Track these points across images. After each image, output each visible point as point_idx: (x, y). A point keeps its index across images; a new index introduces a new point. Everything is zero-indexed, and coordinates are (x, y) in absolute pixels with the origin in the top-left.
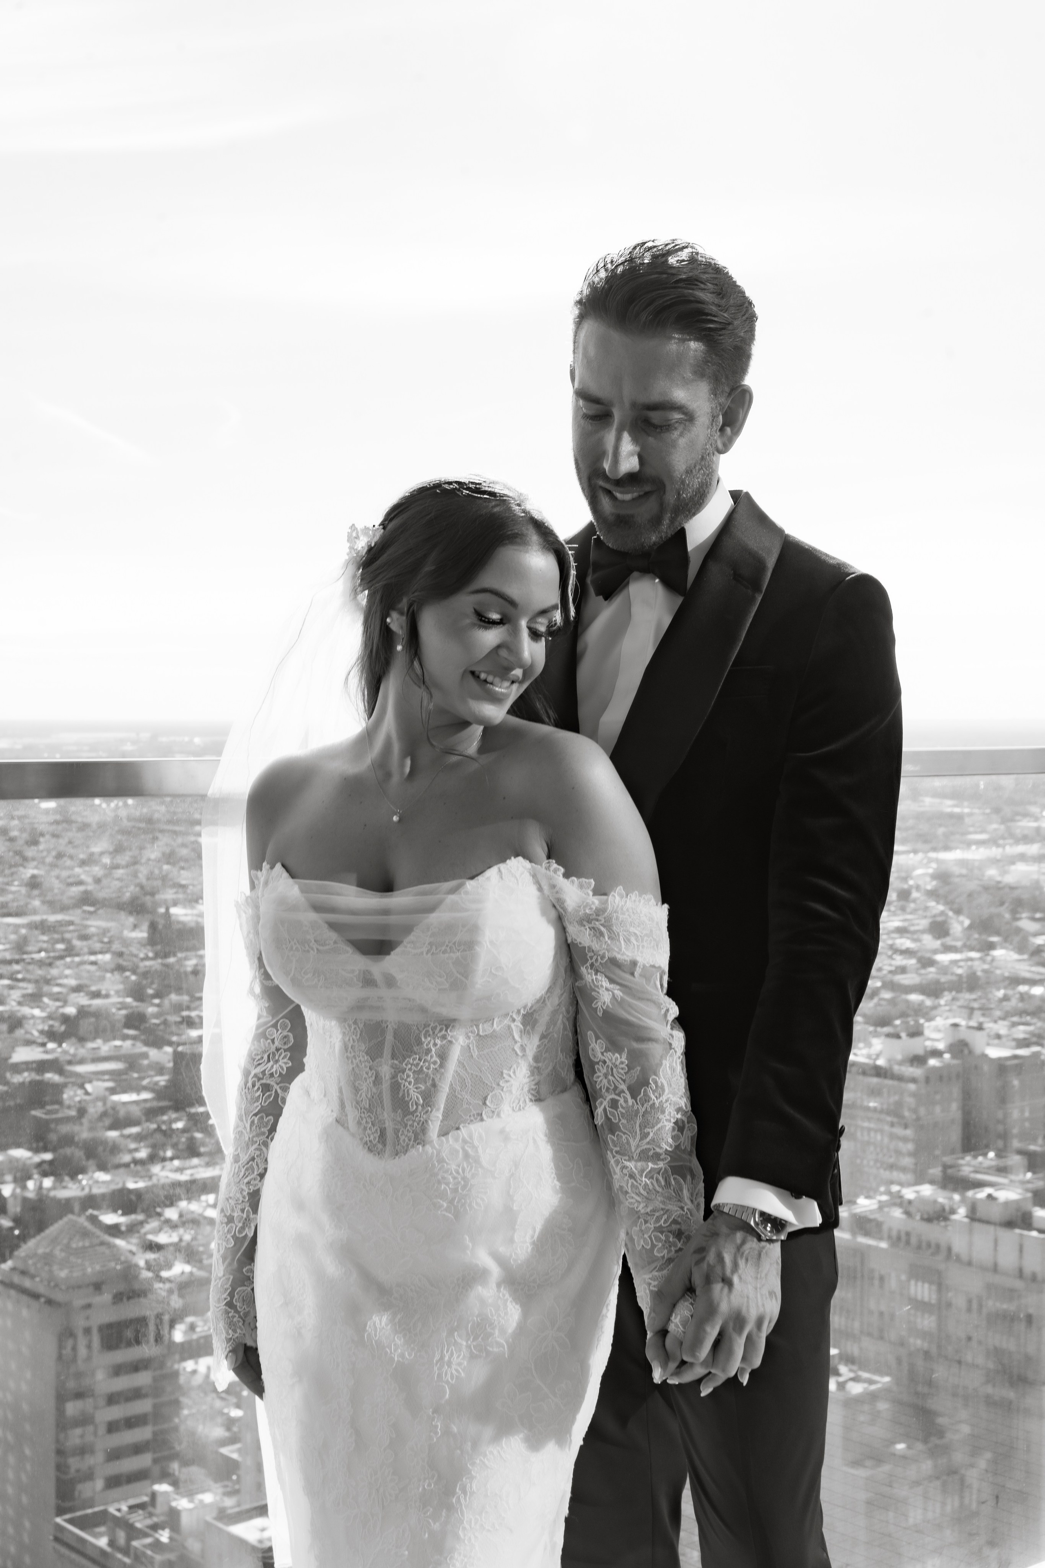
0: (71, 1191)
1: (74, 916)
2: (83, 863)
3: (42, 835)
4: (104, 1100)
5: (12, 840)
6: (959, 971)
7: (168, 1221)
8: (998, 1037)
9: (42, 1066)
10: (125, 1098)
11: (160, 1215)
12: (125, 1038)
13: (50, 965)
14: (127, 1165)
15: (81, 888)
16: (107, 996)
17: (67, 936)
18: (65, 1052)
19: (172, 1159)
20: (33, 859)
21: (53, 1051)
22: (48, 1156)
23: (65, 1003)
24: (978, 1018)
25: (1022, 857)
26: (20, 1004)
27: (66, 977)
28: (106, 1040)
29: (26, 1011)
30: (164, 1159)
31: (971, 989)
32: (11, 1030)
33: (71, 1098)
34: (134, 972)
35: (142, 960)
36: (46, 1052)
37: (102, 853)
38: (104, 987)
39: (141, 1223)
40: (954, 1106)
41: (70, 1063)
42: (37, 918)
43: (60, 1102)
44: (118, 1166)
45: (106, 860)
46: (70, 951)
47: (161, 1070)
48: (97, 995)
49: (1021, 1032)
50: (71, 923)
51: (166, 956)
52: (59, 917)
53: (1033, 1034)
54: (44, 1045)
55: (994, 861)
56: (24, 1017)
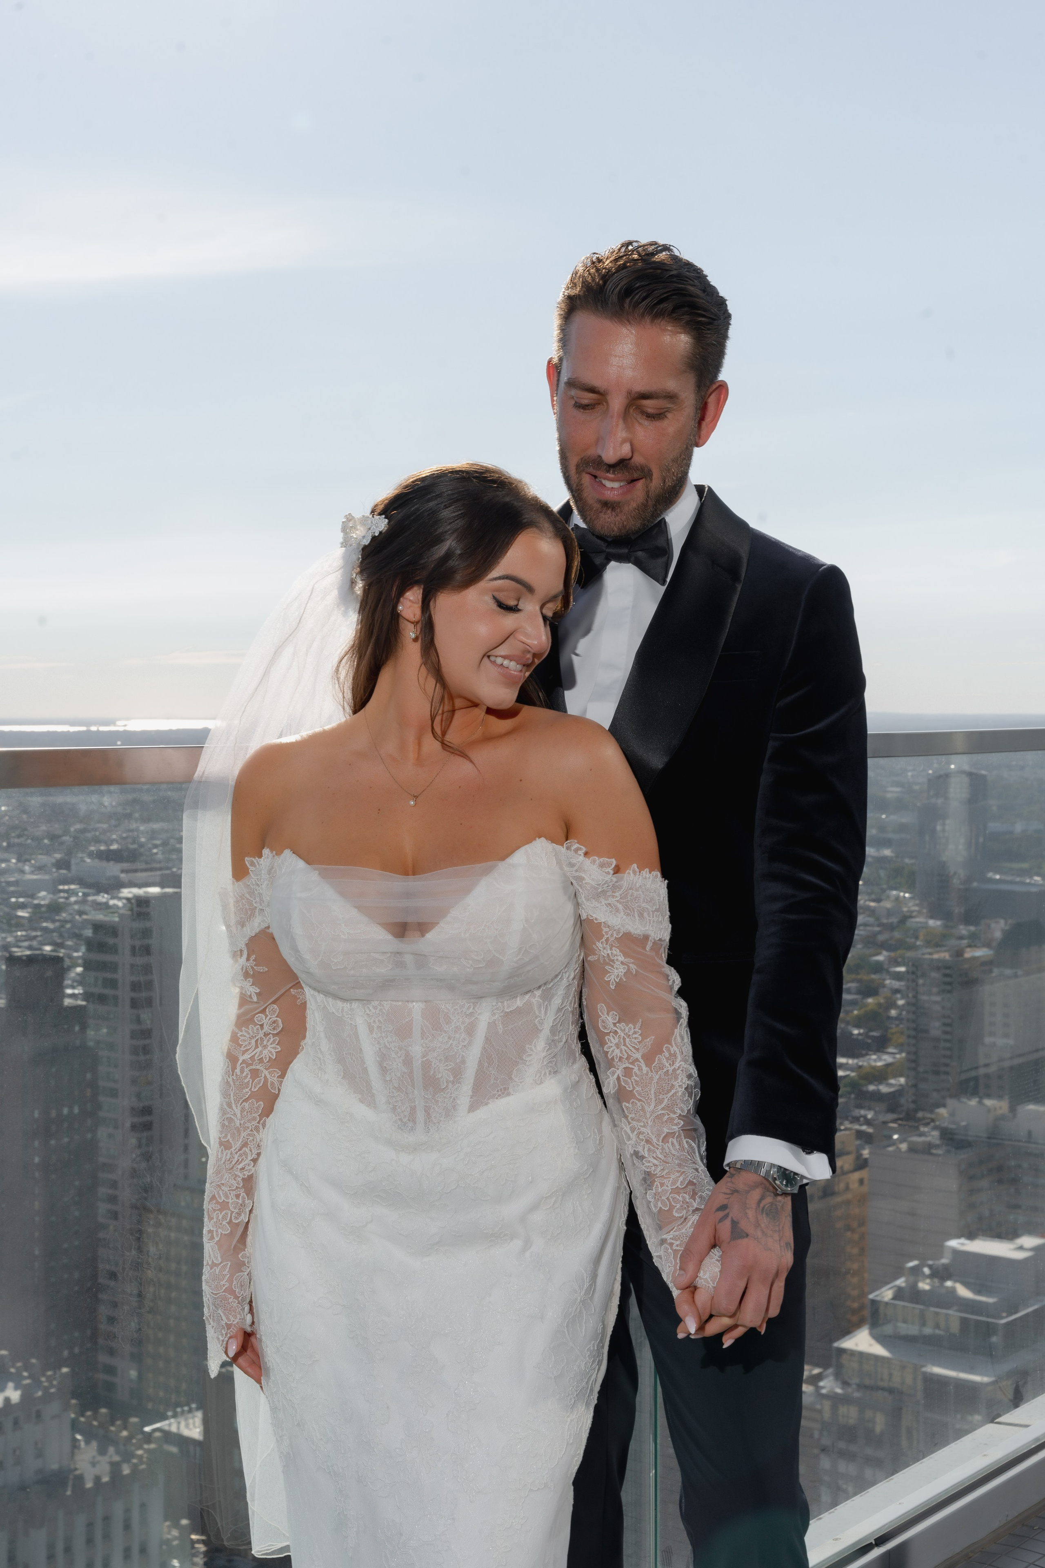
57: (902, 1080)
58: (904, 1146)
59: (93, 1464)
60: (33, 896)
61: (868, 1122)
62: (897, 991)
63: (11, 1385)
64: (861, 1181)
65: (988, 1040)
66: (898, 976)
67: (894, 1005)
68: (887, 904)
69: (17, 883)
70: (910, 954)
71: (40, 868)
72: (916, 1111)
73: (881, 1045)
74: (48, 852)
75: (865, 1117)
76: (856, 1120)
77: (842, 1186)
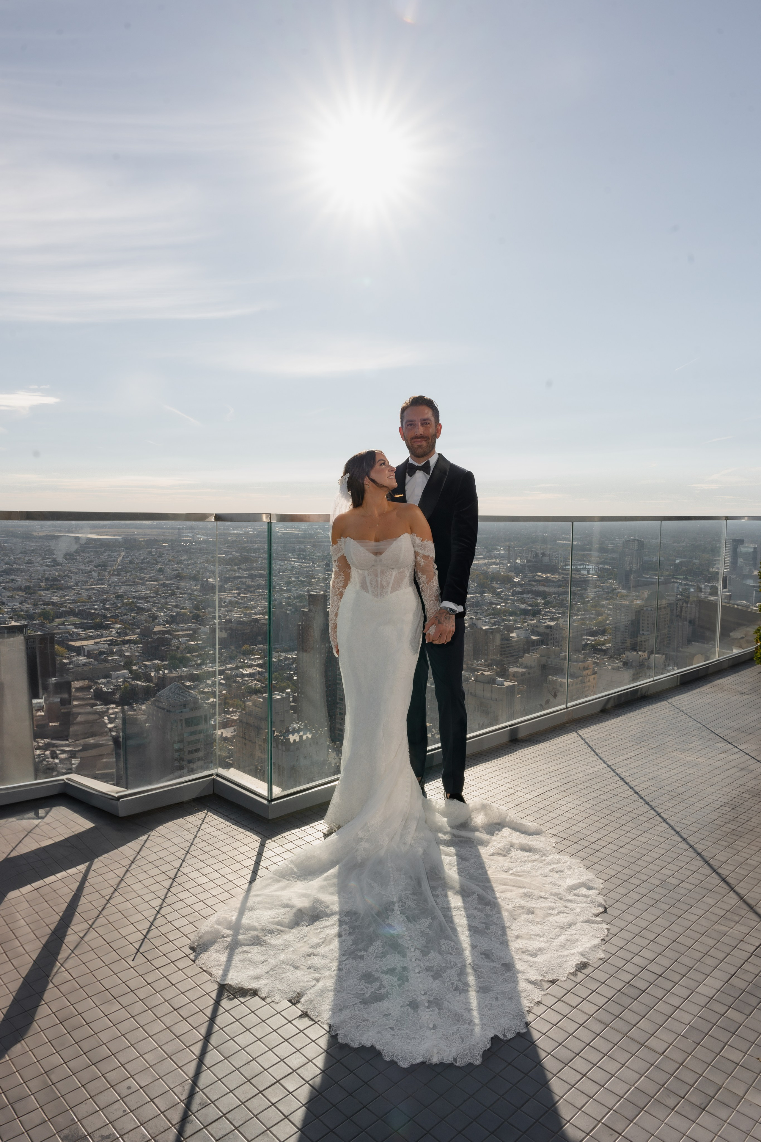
0: (174, 674)
1: (175, 581)
2: (178, 563)
3: (163, 554)
4: (186, 644)
5: (153, 555)
6: (473, 601)
7: (208, 684)
8: (486, 622)
9: (164, 632)
10: (193, 643)
11: (205, 682)
12: (192, 623)
13: (167, 598)
14: (193, 666)
15: (177, 572)
16: (186, 609)
17: (172, 588)
18: (172, 628)
19: (209, 664)
20: (160, 562)
21: (168, 627)
22: (166, 663)
23: (172, 611)
24: (479, 616)
25: (494, 563)
26: (156, 611)
27: (172, 602)
28: (186, 624)
29: (159, 613)
30: (207, 664)
31: (477, 607)
32: (153, 620)
33: (174, 643)
34: (195, 601)
35: (198, 596)
36: (165, 628)
37: (184, 560)
38: (185, 605)
39: (199, 685)
40: (471, 645)
41: (174, 631)
42: (162, 582)
43: (170, 645)
44: (191, 666)
45: (185, 562)
46: (173, 593)
47: (205, 634)
48: (183, 608)
49: (493, 621)
50: (174, 584)
51: (207, 595)
52: (170, 582)
53: (496, 621)
54: (164, 625)
55: (485, 564)
56: (158, 616)
57: (610, 645)
58: (610, 667)
59: (335, 759)
60: (317, 575)
61: (597, 659)
62: (609, 615)
63: (308, 732)
64: (594, 679)
65: (641, 632)
66: (610, 609)
67: (607, 619)
68: (607, 585)
69: (312, 571)
70: (614, 602)
71: (319, 566)
72: (614, 655)
73: (603, 632)
74: (323, 560)
75: (597, 657)
76: (594, 657)
77: (587, 680)
